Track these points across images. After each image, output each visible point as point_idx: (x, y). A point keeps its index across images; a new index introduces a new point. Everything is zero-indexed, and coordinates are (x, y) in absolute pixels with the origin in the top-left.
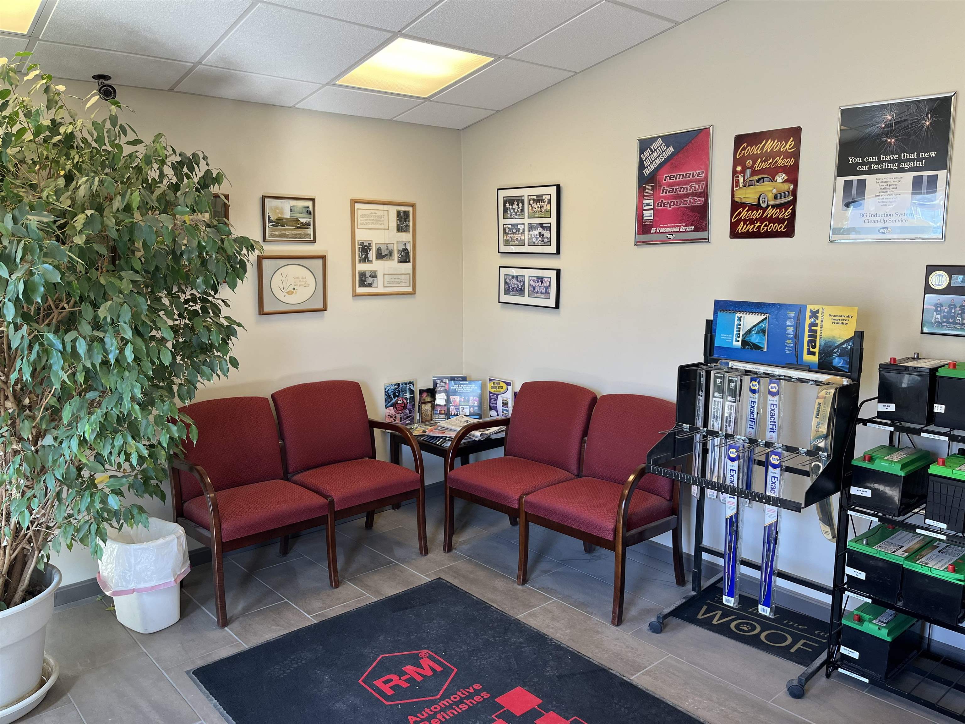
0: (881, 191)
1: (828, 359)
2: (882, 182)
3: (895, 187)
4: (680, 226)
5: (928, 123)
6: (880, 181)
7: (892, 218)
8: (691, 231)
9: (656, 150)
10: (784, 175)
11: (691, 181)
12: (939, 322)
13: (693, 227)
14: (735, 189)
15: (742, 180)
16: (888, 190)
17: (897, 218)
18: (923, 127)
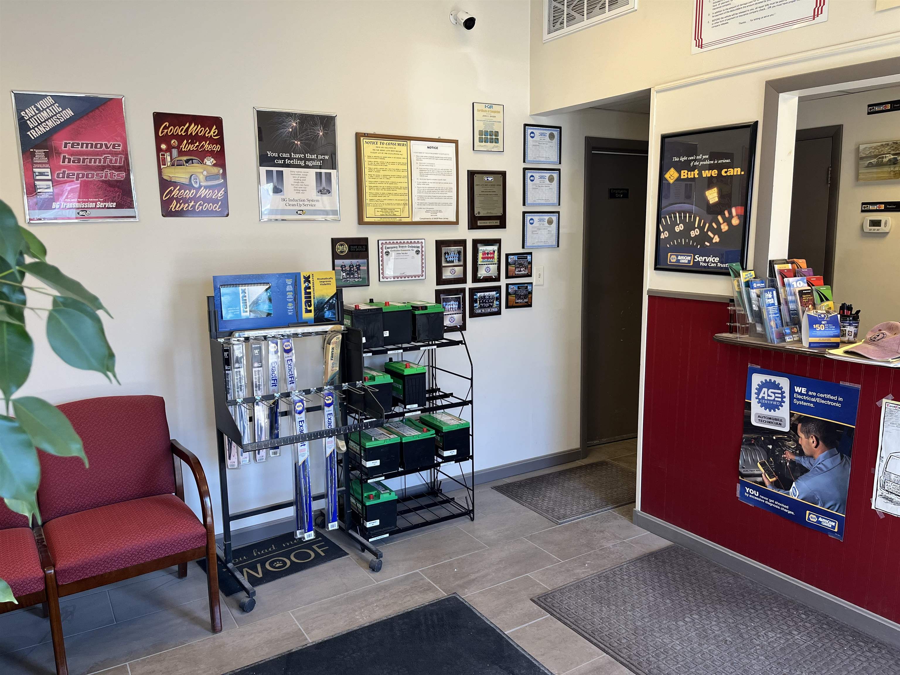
0: (295, 181)
1: (321, 313)
2: (294, 174)
3: (304, 179)
4: (96, 202)
5: (321, 134)
6: (293, 173)
7: (306, 203)
8: (113, 208)
9: (45, 109)
10: (212, 159)
11: (104, 153)
12: (345, 278)
13: (115, 204)
14: (162, 167)
15: (169, 159)
16: (299, 181)
17: (308, 203)
18: (319, 136)
